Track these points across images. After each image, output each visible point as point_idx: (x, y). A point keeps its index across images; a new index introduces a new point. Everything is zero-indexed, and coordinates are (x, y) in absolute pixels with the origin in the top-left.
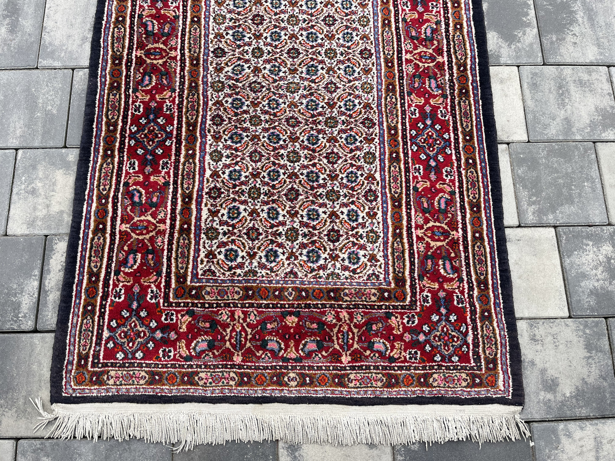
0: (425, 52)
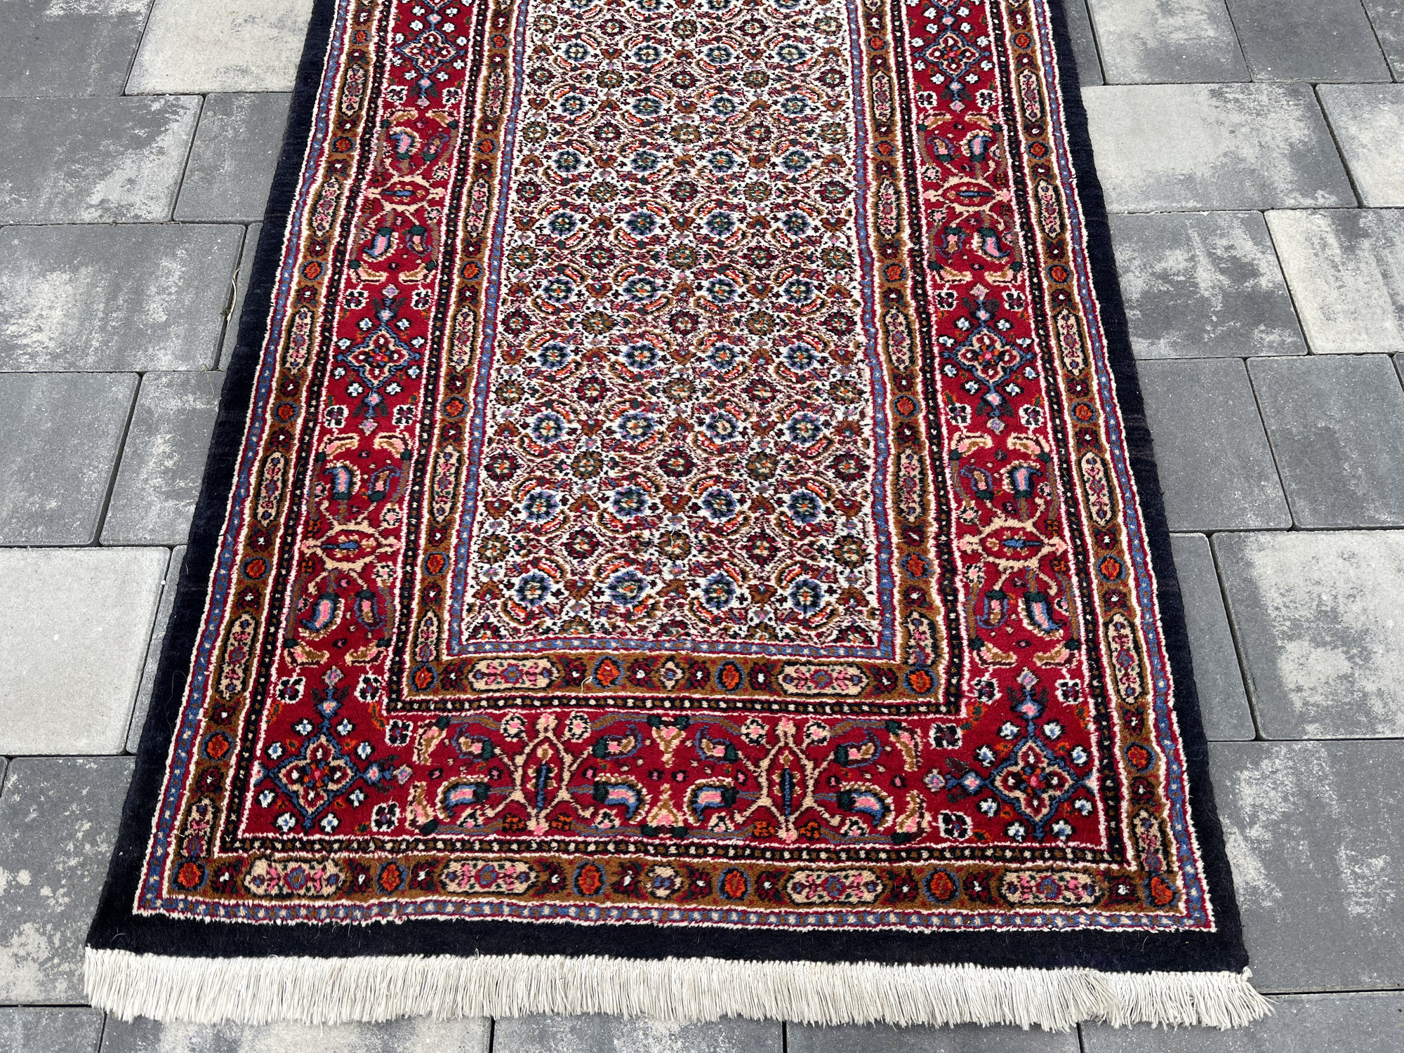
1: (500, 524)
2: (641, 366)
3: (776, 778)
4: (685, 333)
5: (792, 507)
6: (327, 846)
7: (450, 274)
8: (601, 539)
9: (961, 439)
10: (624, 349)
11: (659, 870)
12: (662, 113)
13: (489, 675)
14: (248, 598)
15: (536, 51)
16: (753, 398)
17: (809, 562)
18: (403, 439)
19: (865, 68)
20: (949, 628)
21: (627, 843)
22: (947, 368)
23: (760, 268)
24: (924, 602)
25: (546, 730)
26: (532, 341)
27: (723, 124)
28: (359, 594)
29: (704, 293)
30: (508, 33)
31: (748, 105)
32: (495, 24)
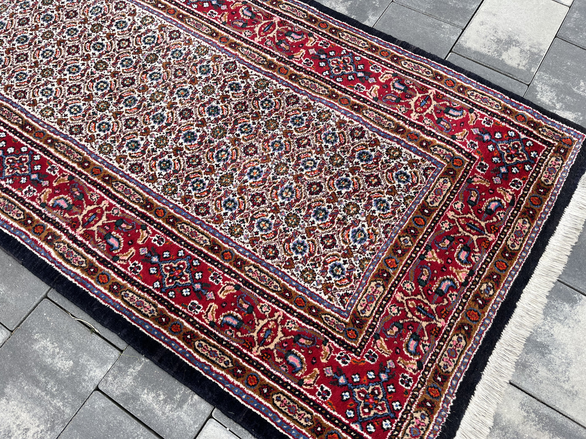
1: (298, 267)
2: (260, 176)
3: (468, 229)
4: (256, 152)
5: (362, 161)
6: (407, 412)
7: (155, 222)
8: (331, 233)
9: (370, 94)
10: (246, 177)
11: (482, 288)
12: (139, 98)
13: (365, 307)
14: (265, 391)
15: (59, 124)
16: (304, 146)
17: (389, 168)
18: (228, 285)
19: (179, 22)
20: (443, 142)
21: (466, 294)
22: (338, 79)
23: (246, 110)
24: (429, 143)
25: (403, 298)
26: (216, 209)
27: (164, 82)
28: (294, 341)
29: (242, 136)
30: (38, 129)
31: (162, 68)
32: (28, 131)
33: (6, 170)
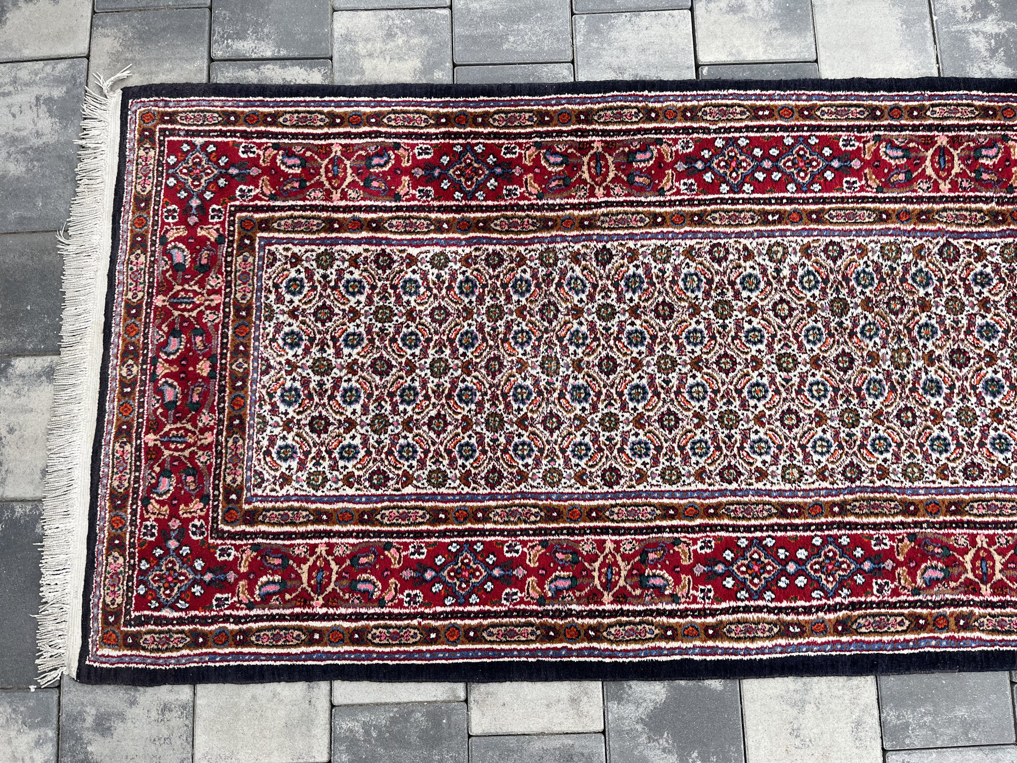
0: (619, 574)
12: (881, 376)
15: (824, 479)
30: (806, 503)
31: (867, 314)
32: (796, 516)
33: (824, 582)
